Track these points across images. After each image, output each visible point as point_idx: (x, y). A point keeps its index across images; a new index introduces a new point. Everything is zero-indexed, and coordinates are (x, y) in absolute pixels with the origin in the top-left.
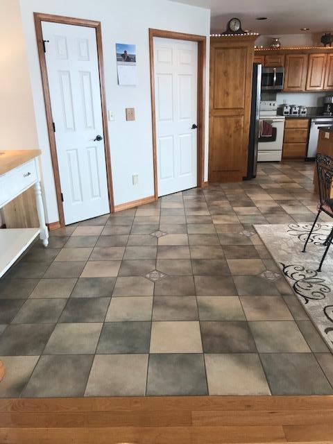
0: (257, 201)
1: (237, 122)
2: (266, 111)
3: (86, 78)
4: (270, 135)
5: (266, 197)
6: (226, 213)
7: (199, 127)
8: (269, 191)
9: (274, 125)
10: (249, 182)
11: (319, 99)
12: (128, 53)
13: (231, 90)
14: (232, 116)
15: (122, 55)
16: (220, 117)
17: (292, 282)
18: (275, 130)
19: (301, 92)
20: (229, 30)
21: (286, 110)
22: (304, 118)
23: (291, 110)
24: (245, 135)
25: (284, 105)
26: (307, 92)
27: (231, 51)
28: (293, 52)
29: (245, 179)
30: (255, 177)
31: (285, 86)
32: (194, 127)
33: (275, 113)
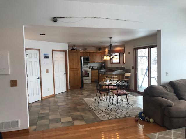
0: (84, 93)
1: (77, 72)
2: (86, 68)
3: (36, 63)
4: (87, 75)
5: (87, 92)
6: (76, 97)
7: (66, 74)
8: (87, 91)
9: (88, 72)
10: (82, 89)
11: (100, 64)
12: (47, 56)
13: (75, 63)
14: (75, 71)
15: (45, 56)
16: (72, 71)
17: (92, 108)
18: (88, 73)
19: (95, 63)
20: (73, 49)
21: (91, 68)
22: (96, 70)
23: (93, 68)
24: (80, 76)
25: (90, 66)
26: (96, 63)
27: (74, 53)
28: (91, 52)
29: (80, 88)
30: (83, 87)
31: (90, 61)
32: (65, 74)
33: (88, 68)
